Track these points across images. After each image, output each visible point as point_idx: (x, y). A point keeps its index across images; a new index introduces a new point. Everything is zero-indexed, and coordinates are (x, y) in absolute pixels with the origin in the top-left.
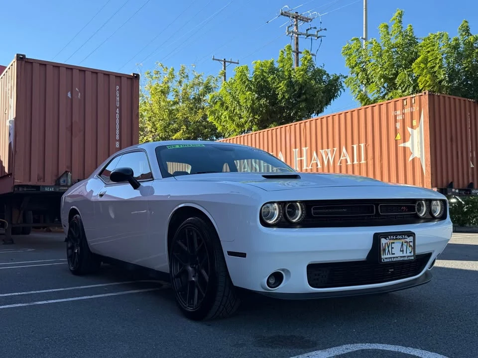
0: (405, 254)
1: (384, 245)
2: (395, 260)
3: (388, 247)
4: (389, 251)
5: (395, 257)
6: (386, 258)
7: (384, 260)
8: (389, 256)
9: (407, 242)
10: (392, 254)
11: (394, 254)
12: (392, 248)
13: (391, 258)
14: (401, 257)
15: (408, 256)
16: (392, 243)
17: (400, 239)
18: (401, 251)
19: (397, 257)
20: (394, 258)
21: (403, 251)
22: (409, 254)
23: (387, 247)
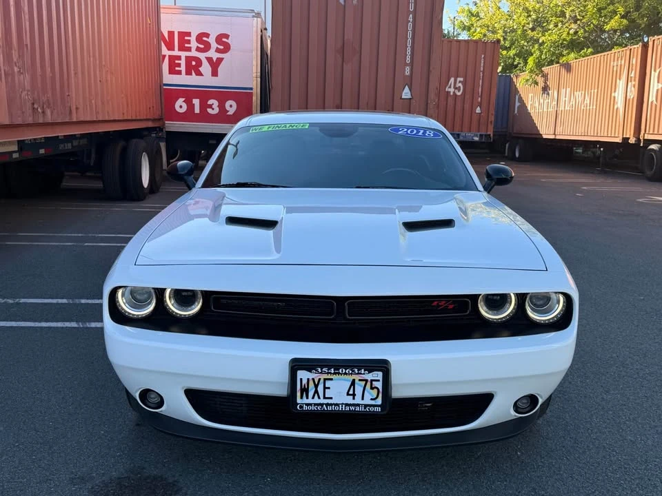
0: (358, 400)
1: (305, 382)
2: (330, 408)
3: (316, 386)
4: (316, 392)
5: (331, 405)
6: (307, 405)
7: (301, 407)
8: (316, 400)
9: (366, 381)
10: (325, 398)
11: (331, 398)
12: (325, 388)
13: (322, 405)
14: (347, 405)
15: (366, 406)
16: (325, 380)
17: (345, 374)
18: (348, 394)
19: (337, 405)
20: (327, 405)
21: (354, 395)
22: (367, 401)
23: (311, 385)
